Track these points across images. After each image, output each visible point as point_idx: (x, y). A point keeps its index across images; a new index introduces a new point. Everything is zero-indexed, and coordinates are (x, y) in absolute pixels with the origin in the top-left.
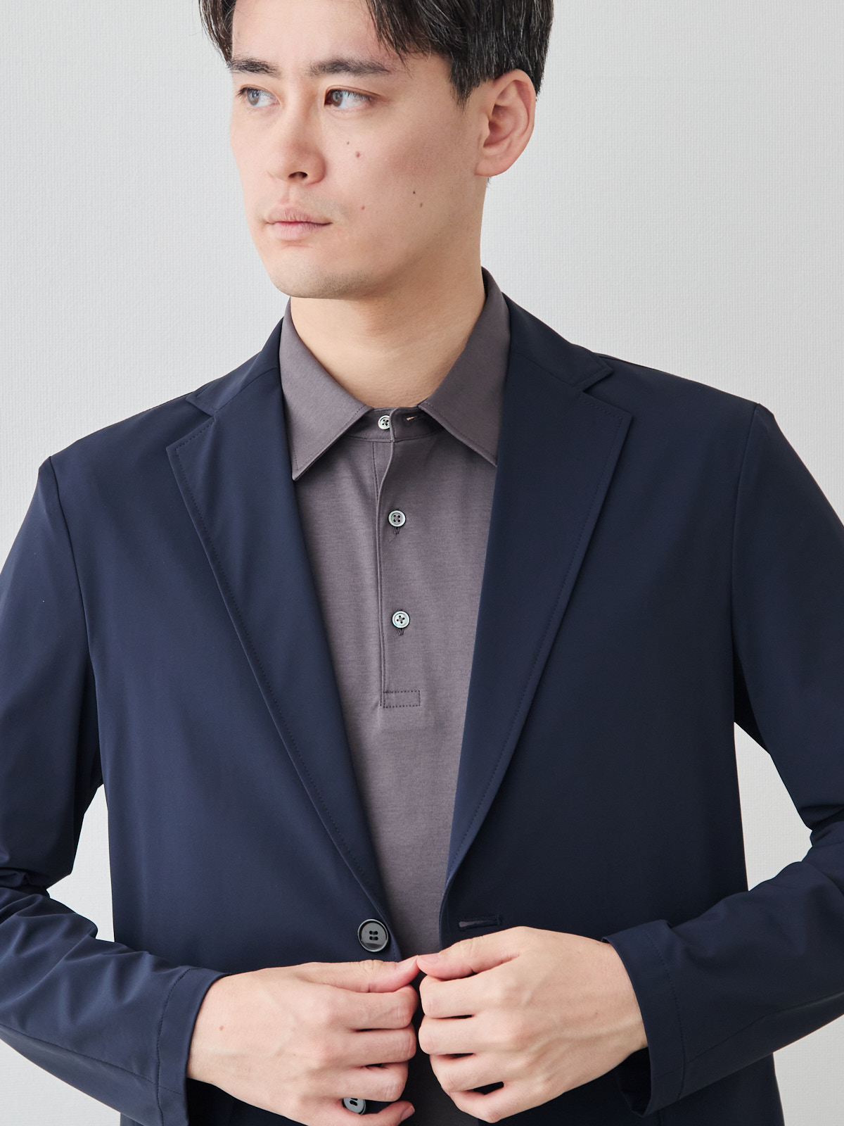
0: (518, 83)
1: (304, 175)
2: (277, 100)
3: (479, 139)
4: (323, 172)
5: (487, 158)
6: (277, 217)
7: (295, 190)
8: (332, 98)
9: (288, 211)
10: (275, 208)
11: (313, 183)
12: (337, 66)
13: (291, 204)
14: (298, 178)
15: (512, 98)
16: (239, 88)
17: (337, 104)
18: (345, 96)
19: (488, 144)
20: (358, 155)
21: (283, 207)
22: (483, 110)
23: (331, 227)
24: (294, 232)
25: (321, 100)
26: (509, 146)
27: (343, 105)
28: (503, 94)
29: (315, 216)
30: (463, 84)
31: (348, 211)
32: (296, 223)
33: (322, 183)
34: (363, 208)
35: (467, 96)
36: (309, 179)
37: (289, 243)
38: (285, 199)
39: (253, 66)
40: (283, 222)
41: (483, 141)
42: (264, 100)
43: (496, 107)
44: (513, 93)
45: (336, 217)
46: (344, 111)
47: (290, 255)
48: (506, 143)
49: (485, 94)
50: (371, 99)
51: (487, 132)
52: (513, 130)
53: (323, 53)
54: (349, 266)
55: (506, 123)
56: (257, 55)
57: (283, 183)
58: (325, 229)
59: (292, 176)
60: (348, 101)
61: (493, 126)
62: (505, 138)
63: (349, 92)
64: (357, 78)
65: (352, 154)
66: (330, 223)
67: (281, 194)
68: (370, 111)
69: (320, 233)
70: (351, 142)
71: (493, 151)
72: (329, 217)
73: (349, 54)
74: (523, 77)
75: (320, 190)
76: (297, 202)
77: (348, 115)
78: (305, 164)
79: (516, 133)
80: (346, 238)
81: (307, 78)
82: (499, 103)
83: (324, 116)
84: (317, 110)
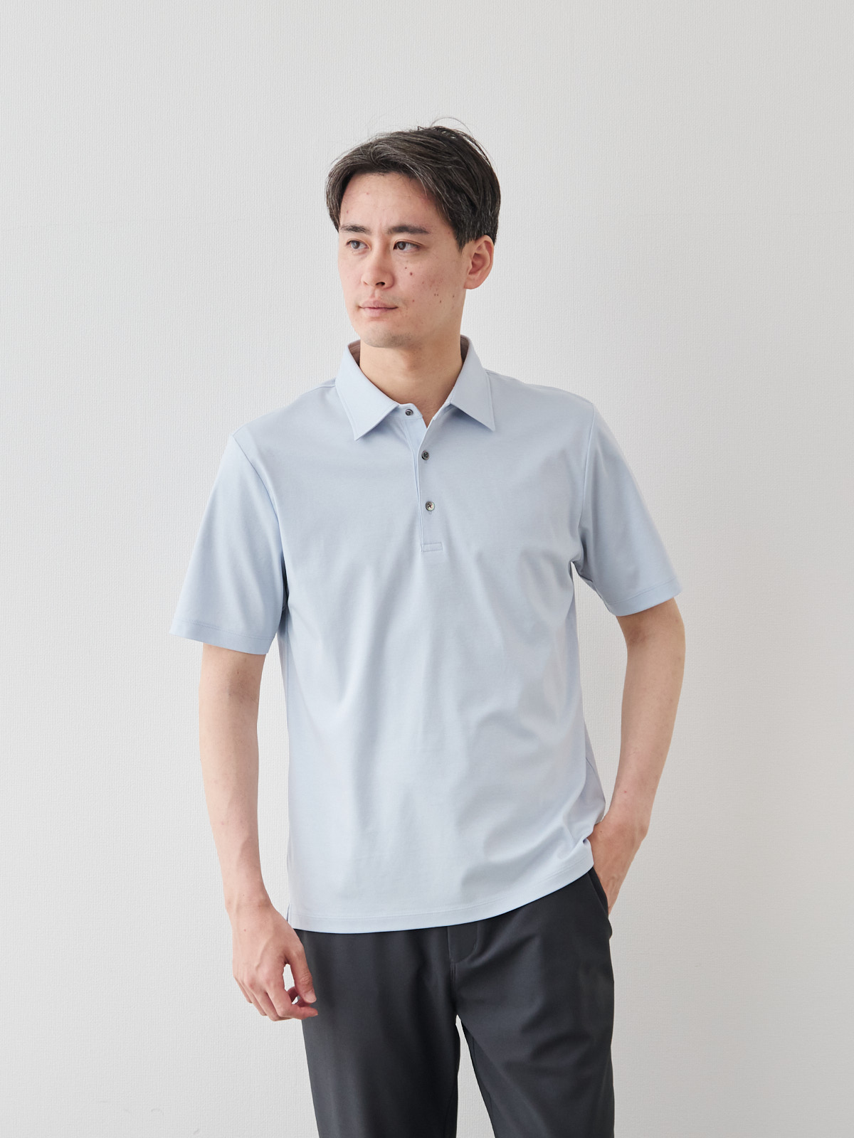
0: (487, 242)
1: (383, 284)
2: (368, 246)
3: (466, 270)
4: (394, 281)
5: (470, 280)
6: (366, 306)
7: (378, 292)
8: (400, 245)
9: (374, 302)
11: (388, 288)
12: (401, 229)
13: (376, 299)
14: (380, 285)
15: (485, 252)
16: (346, 242)
17: (401, 249)
18: (405, 245)
19: (471, 273)
20: (411, 274)
21: (372, 300)
22: (470, 255)
23: (397, 309)
24: (377, 313)
25: (392, 247)
26: (481, 275)
27: (404, 250)
28: (480, 248)
29: (389, 304)
30: (461, 241)
31: (405, 302)
32: (377, 308)
33: (393, 288)
34: (414, 301)
35: (465, 244)
36: (385, 286)
37: (373, 319)
38: (373, 296)
39: (355, 229)
40: (370, 308)
41: (469, 271)
42: (362, 247)
43: (475, 254)
44: (484, 246)
45: (400, 304)
46: (404, 252)
47: (373, 324)
48: (480, 272)
49: (471, 248)
50: (418, 247)
51: (470, 266)
52: (484, 264)
53: (395, 222)
55: (480, 262)
56: (358, 222)
57: (371, 288)
58: (394, 311)
59: (377, 284)
60: (408, 247)
61: (473, 263)
62: (479, 270)
63: (411, 244)
64: (412, 235)
65: (408, 272)
66: (396, 308)
67: (370, 294)
68: (418, 253)
69: (390, 313)
70: (407, 268)
71: (472, 276)
72: (396, 305)
73: (408, 222)
74: (488, 238)
75: (391, 292)
76: (379, 297)
77: (406, 254)
78: (384, 281)
79: (485, 268)
80: (404, 315)
81: (386, 235)
82: (478, 252)
83: (394, 255)
84: (390, 253)
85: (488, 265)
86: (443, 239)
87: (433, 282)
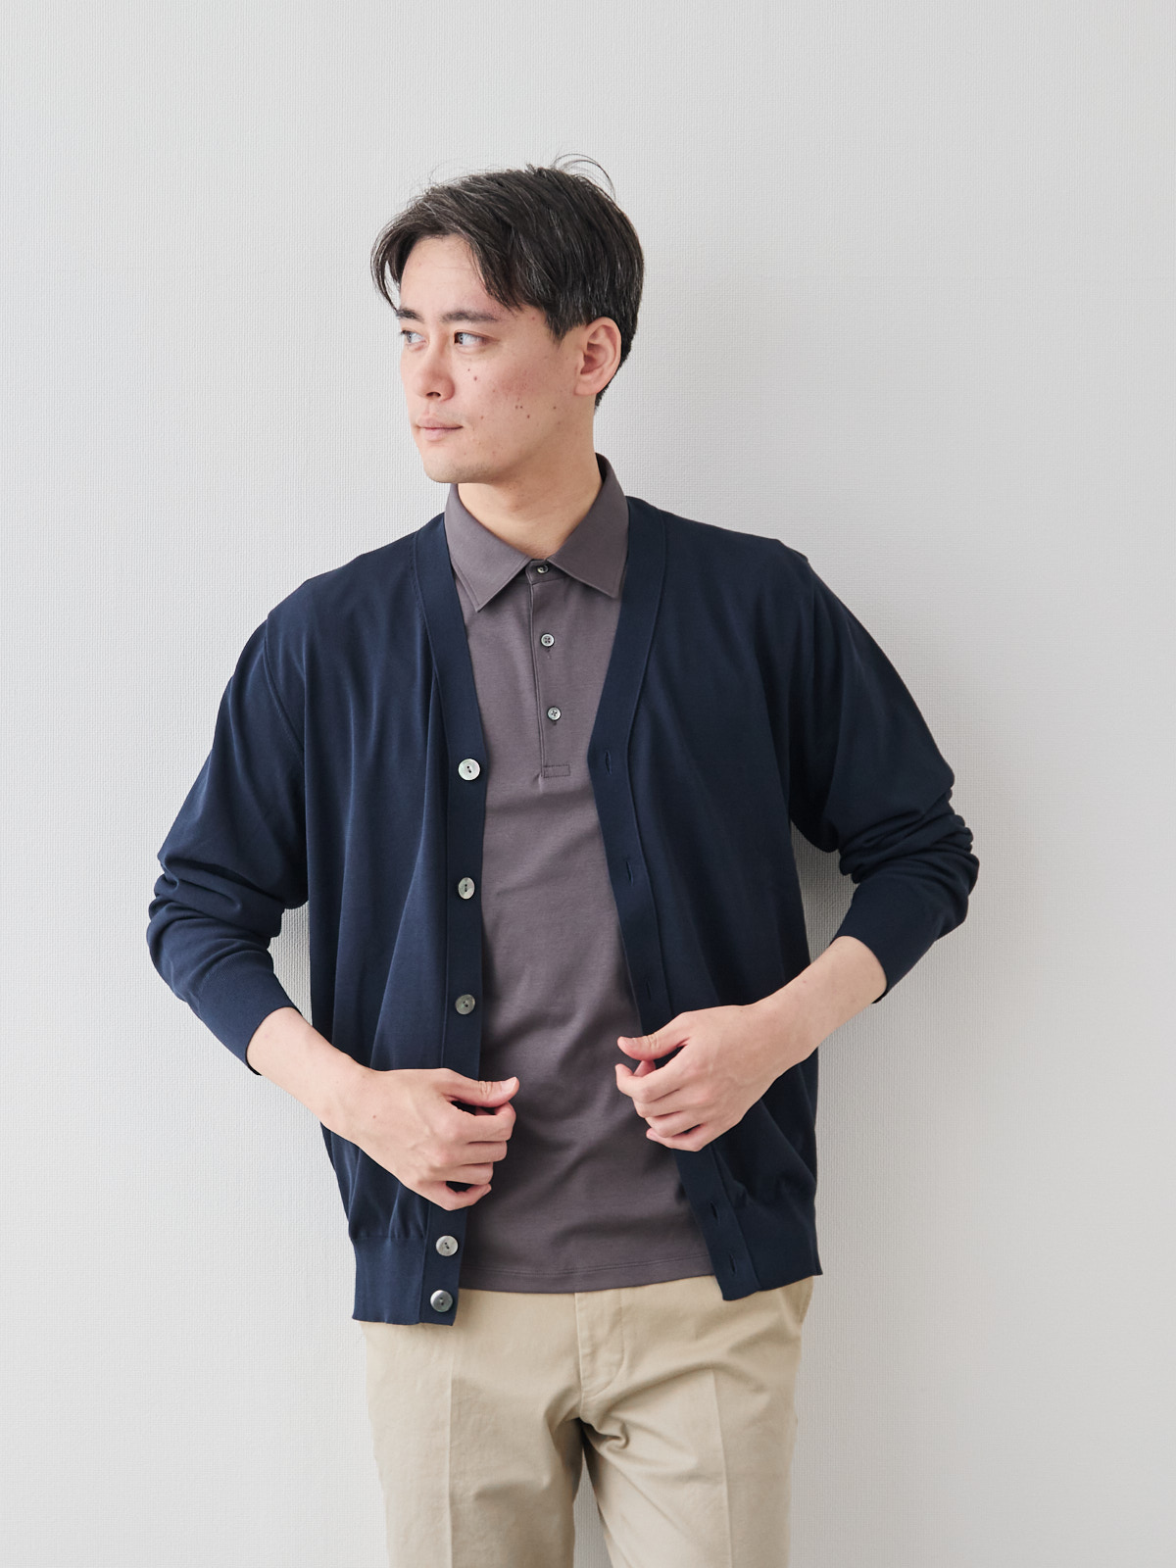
0: (607, 328)
1: (439, 395)
2: (424, 340)
3: (576, 369)
4: (452, 391)
5: (585, 383)
6: (424, 424)
7: (434, 404)
8: (458, 338)
9: (428, 421)
10: (421, 419)
11: (445, 400)
13: (430, 416)
14: (434, 396)
16: (401, 330)
17: (462, 343)
18: (464, 337)
19: (583, 372)
20: (476, 379)
21: (426, 417)
22: (578, 347)
23: (462, 430)
24: (435, 435)
25: (452, 340)
26: (601, 373)
27: (465, 344)
28: (595, 335)
29: (449, 424)
30: (559, 328)
31: (471, 421)
32: (434, 429)
33: (452, 399)
34: (482, 418)
35: (563, 337)
36: (442, 397)
37: (433, 443)
38: (427, 412)
39: (407, 314)
40: (427, 428)
41: (579, 370)
42: (415, 339)
43: (589, 344)
44: (602, 334)
45: (463, 423)
46: (466, 347)
47: (434, 451)
48: (597, 372)
49: (580, 336)
50: (485, 340)
51: (582, 363)
52: (606, 360)
53: (451, 306)
54: (476, 459)
55: (600, 356)
56: (410, 305)
57: (425, 401)
58: (457, 431)
59: (430, 395)
60: (467, 340)
61: (589, 359)
62: (598, 367)
63: (471, 335)
64: (476, 325)
65: (472, 378)
66: (460, 427)
67: (424, 408)
68: (484, 348)
69: (453, 435)
70: (473, 371)
71: (588, 377)
72: (462, 424)
73: (469, 306)
74: (610, 322)
75: (451, 405)
76: (434, 414)
77: (467, 350)
78: (439, 387)
79: (607, 364)
80: (471, 439)
81: (442, 325)
82: (592, 342)
83: (453, 351)
84: (449, 347)
85: (610, 359)
86: (527, 328)
87: (516, 385)
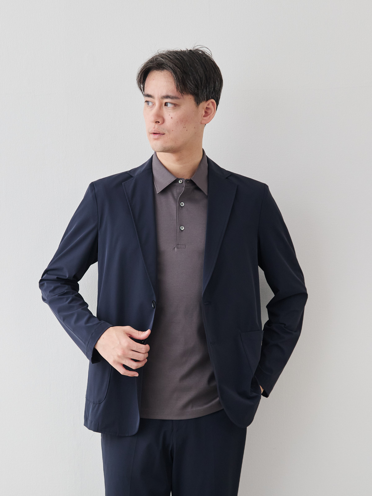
1: (159, 122)
2: (154, 104)
3: (202, 115)
4: (164, 121)
5: (204, 120)
6: (152, 132)
7: (157, 126)
8: (166, 104)
9: (155, 131)
10: (152, 130)
11: (161, 124)
12: (167, 97)
13: (156, 129)
14: (157, 123)
15: (211, 106)
16: (145, 101)
17: (167, 106)
19: (204, 116)
20: (172, 118)
22: (203, 108)
23: (165, 135)
24: (156, 136)
25: (164, 105)
26: (210, 117)
27: (168, 106)
28: (208, 105)
29: (161, 132)
30: (198, 102)
31: (169, 131)
32: (157, 134)
33: (163, 124)
34: (173, 130)
35: (199, 105)
36: (160, 123)
37: (155, 139)
38: (154, 128)
39: (148, 96)
40: (154, 133)
42: (150, 104)
43: (207, 108)
44: (211, 104)
45: (166, 133)
48: (209, 116)
49: (204, 105)
50: (175, 105)
51: (204, 114)
52: (211, 113)
53: (164, 94)
54: (169, 144)
55: (209, 111)
56: (149, 93)
57: (154, 124)
58: (164, 135)
59: (156, 122)
60: (169, 105)
61: (206, 112)
62: (209, 115)
63: (170, 103)
64: (172, 100)
65: (170, 118)
67: (154, 126)
68: (175, 108)
70: (170, 115)
71: (205, 118)
73: (170, 94)
74: (213, 100)
75: (162, 126)
76: (157, 128)
77: (169, 108)
78: (159, 120)
79: (211, 114)
80: (169, 137)
81: (161, 99)
82: (207, 107)
83: (164, 108)
84: (163, 107)
85: (213, 113)
86: (188, 101)
87: (184, 121)
